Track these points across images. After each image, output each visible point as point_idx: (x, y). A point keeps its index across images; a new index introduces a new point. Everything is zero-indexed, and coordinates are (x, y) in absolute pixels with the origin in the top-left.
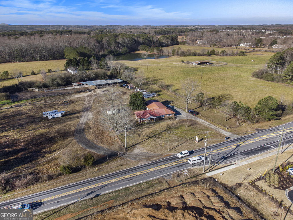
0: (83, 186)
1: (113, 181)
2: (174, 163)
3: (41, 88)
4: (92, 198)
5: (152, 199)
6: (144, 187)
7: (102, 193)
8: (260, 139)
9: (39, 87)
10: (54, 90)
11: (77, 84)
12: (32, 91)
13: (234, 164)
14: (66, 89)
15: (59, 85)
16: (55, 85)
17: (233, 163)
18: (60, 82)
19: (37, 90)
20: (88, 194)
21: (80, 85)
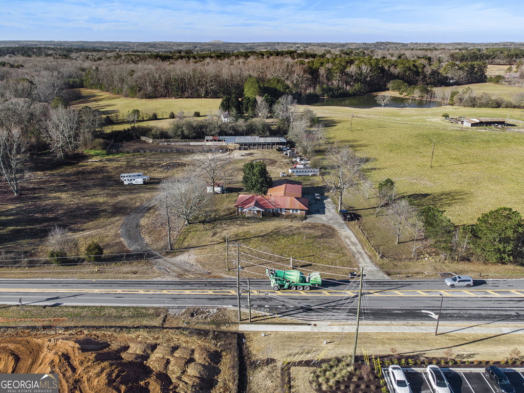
0: (55, 287)
1: (97, 291)
2: (210, 292)
3: (158, 138)
4: (45, 307)
5: (115, 335)
6: (125, 313)
7: (65, 304)
8: (425, 294)
9: (155, 137)
10: (173, 144)
11: (211, 138)
12: (145, 142)
13: (309, 325)
14: (191, 144)
15: (184, 137)
16: (178, 136)
17: (311, 323)
18: (186, 132)
19: (151, 141)
20: (48, 300)
21: (215, 140)
